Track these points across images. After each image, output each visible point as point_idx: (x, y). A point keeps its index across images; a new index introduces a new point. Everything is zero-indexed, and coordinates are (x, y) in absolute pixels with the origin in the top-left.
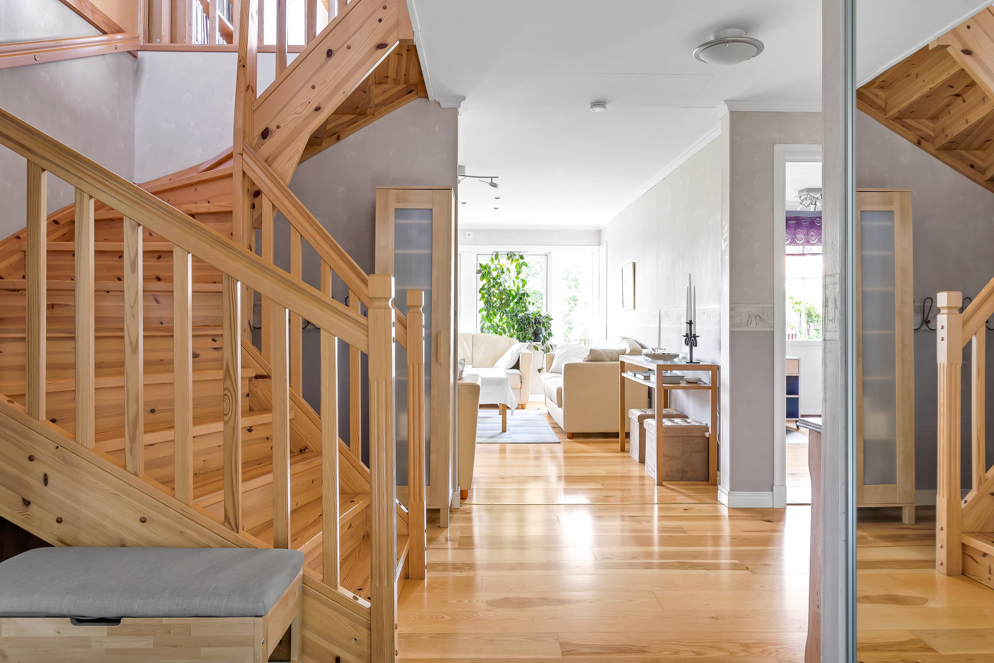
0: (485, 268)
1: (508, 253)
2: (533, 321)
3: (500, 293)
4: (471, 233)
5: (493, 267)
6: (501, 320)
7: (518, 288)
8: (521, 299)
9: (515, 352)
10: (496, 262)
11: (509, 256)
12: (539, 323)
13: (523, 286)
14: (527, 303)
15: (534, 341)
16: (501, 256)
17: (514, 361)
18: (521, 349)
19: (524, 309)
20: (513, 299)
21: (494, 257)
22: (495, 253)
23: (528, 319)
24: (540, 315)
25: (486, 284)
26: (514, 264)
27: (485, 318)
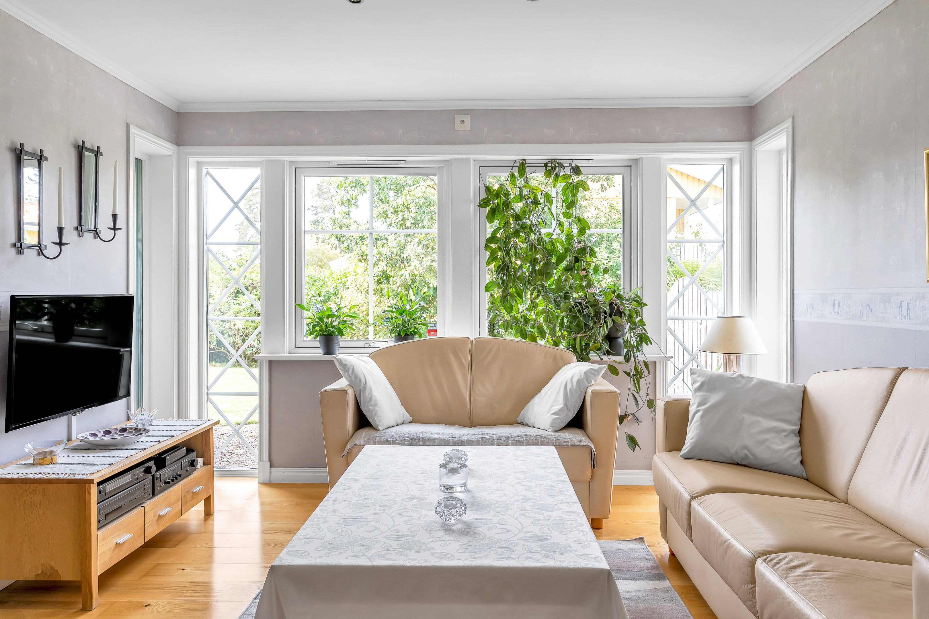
0: (497, 195)
1: (545, 162)
2: (607, 309)
3: (531, 249)
4: (467, 118)
5: (514, 193)
6: (533, 306)
7: (570, 237)
8: (577, 260)
9: (572, 386)
10: (521, 182)
11: (548, 168)
12: (620, 314)
13: (582, 231)
14: (591, 271)
15: (608, 353)
16: (533, 169)
17: (572, 410)
18: (587, 381)
19: (584, 283)
20: (560, 259)
21: (516, 171)
22: (517, 164)
23: (595, 304)
24: (619, 296)
25: (499, 229)
26: (560, 185)
27: (498, 302)
